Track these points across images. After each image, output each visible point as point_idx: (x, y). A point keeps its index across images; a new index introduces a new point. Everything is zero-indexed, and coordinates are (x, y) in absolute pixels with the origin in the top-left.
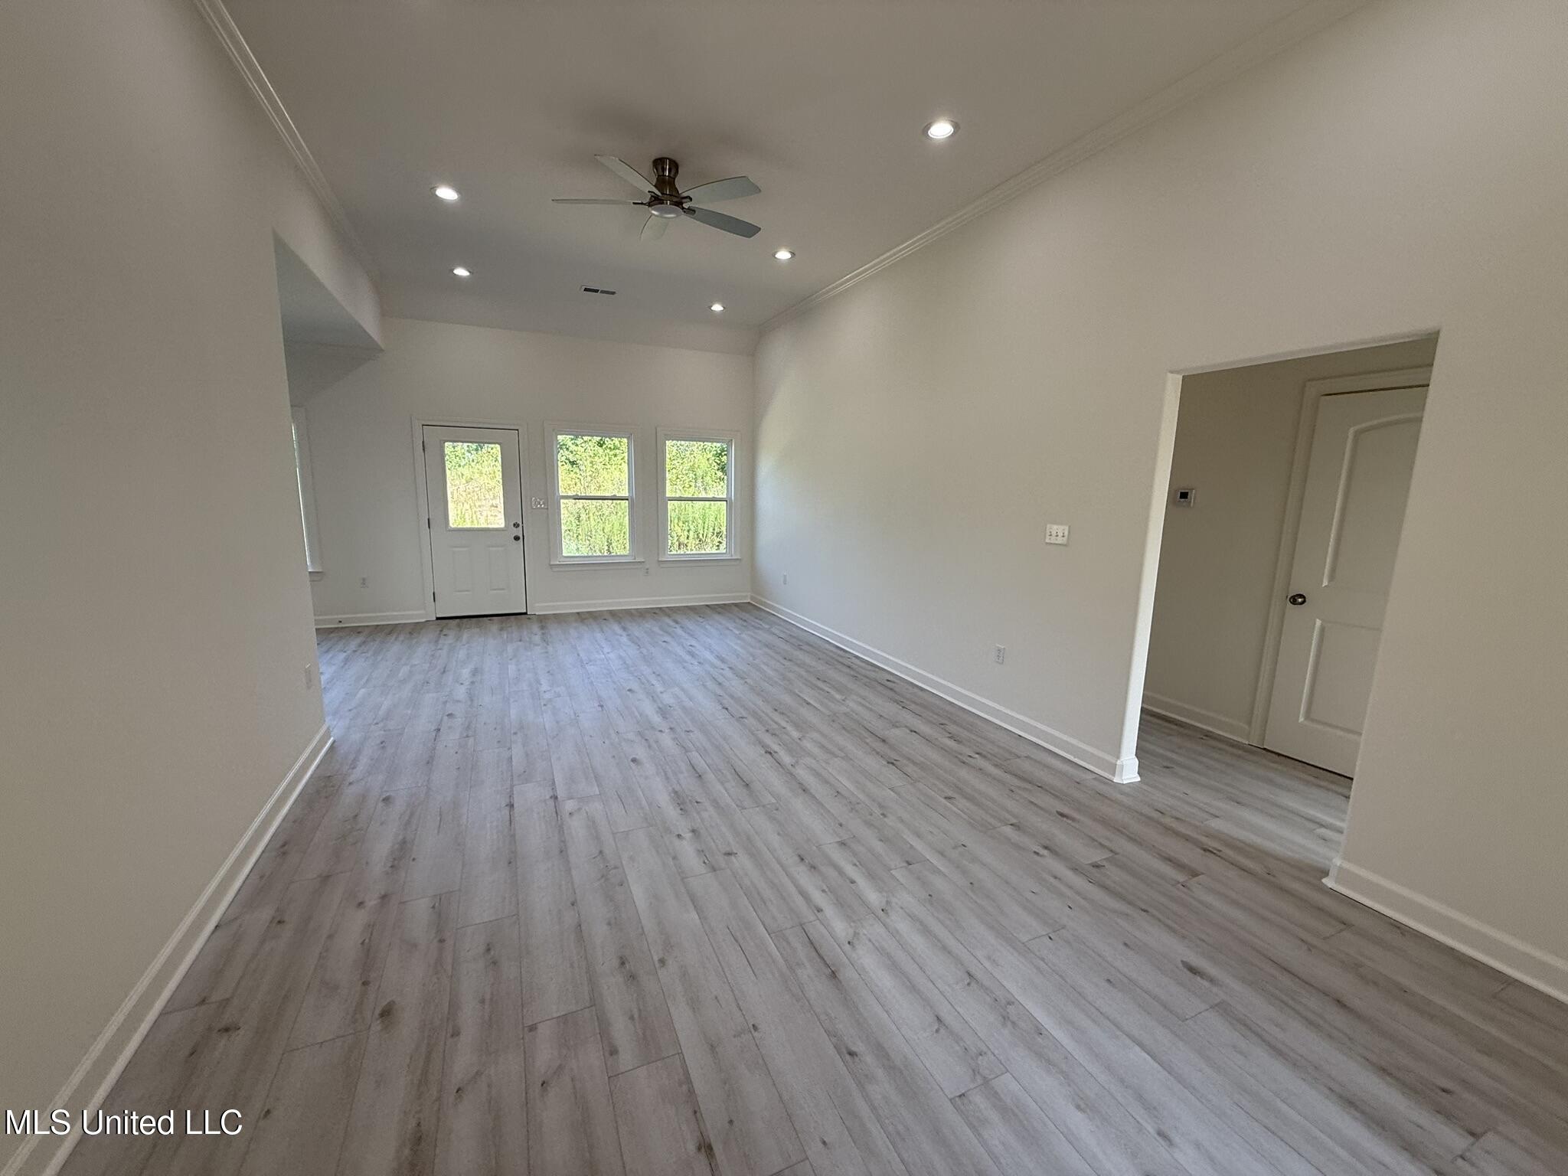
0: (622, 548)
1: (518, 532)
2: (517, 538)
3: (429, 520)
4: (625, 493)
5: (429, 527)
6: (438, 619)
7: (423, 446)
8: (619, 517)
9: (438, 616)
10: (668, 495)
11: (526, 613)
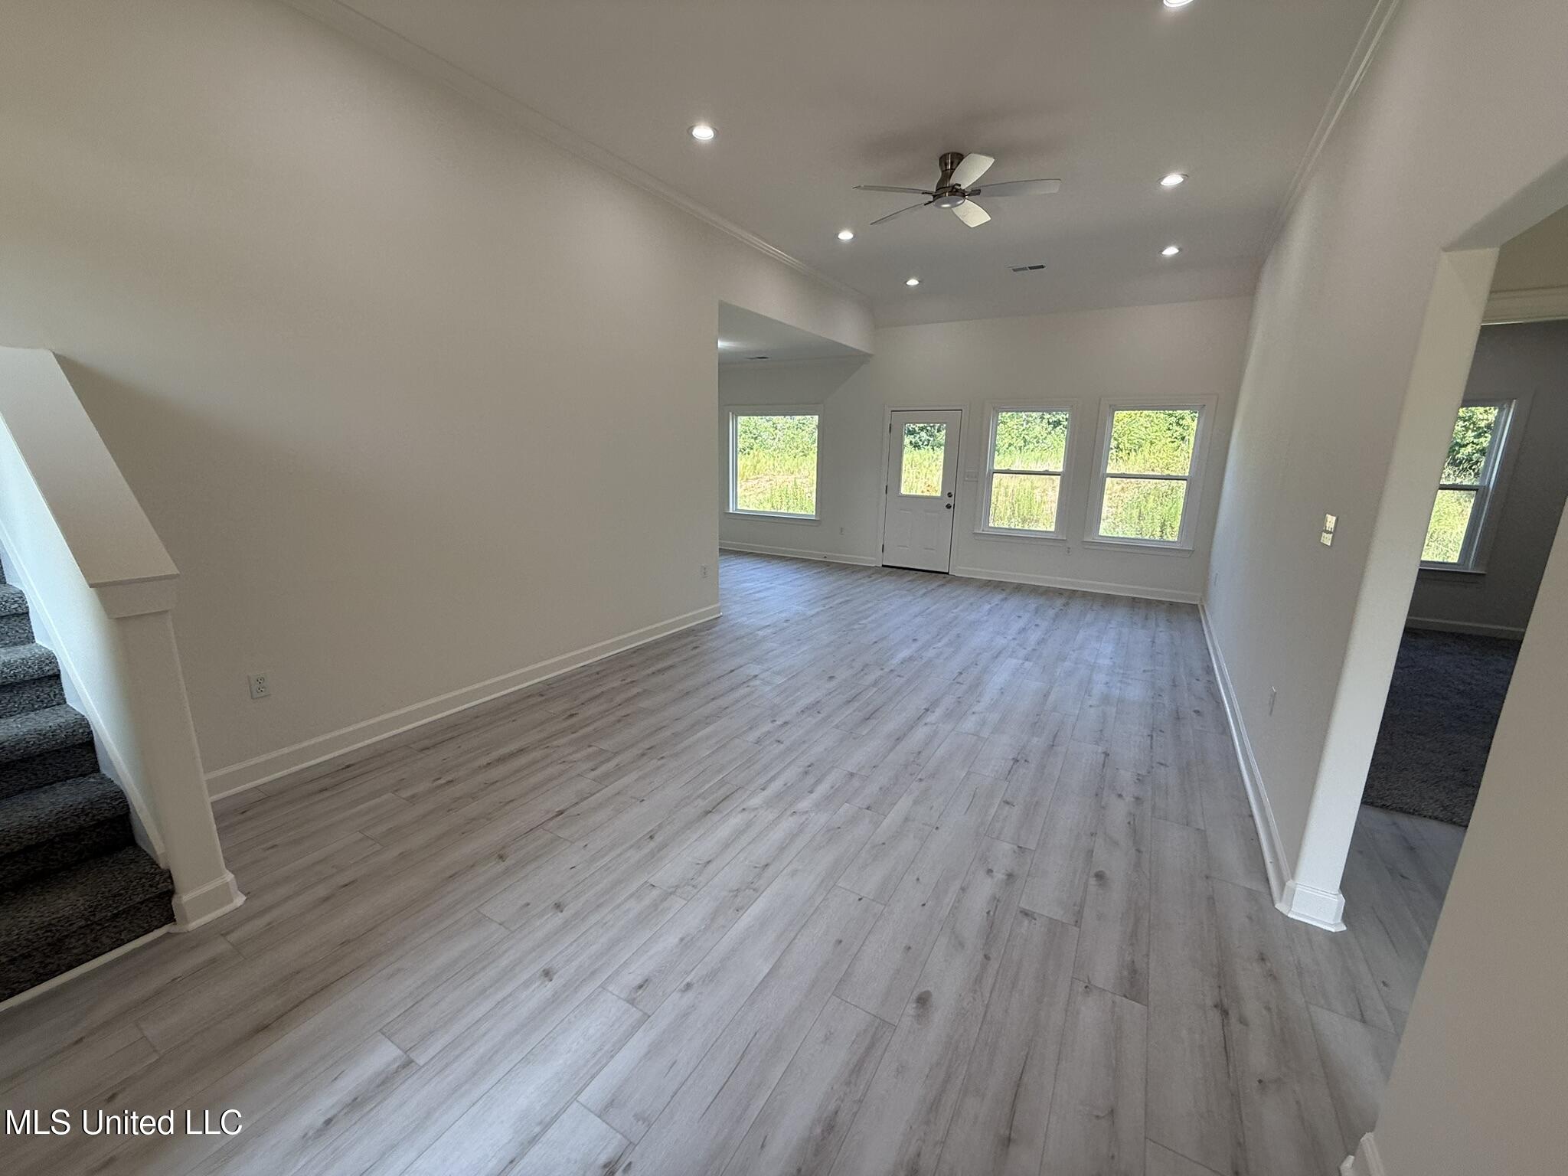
0: (1046, 523)
1: (951, 501)
2: (949, 507)
3: (887, 487)
4: (1060, 470)
5: (886, 492)
6: (883, 566)
7: (890, 427)
8: (1049, 493)
9: (884, 564)
10: (1109, 470)
11: (947, 573)
